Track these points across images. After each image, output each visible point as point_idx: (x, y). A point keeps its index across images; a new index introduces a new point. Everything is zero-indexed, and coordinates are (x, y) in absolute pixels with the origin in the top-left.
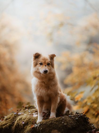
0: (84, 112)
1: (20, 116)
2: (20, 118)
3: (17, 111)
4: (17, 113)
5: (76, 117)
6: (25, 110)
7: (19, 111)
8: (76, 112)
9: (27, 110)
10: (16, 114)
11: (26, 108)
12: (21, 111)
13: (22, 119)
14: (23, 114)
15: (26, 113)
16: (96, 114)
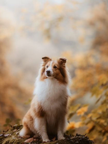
0: (86, 134)
1: (6, 138)
2: (7, 142)
3: (4, 132)
4: (4, 134)
5: (76, 141)
6: (14, 131)
7: (6, 132)
8: (77, 134)
9: (15, 130)
10: (2, 136)
11: (14, 128)
12: (8, 132)
13: (10, 142)
14: (10, 136)
15: (14, 135)
16: (103, 131)
